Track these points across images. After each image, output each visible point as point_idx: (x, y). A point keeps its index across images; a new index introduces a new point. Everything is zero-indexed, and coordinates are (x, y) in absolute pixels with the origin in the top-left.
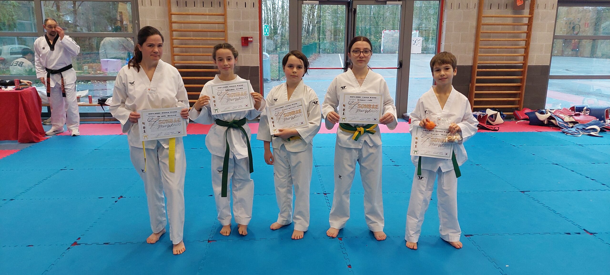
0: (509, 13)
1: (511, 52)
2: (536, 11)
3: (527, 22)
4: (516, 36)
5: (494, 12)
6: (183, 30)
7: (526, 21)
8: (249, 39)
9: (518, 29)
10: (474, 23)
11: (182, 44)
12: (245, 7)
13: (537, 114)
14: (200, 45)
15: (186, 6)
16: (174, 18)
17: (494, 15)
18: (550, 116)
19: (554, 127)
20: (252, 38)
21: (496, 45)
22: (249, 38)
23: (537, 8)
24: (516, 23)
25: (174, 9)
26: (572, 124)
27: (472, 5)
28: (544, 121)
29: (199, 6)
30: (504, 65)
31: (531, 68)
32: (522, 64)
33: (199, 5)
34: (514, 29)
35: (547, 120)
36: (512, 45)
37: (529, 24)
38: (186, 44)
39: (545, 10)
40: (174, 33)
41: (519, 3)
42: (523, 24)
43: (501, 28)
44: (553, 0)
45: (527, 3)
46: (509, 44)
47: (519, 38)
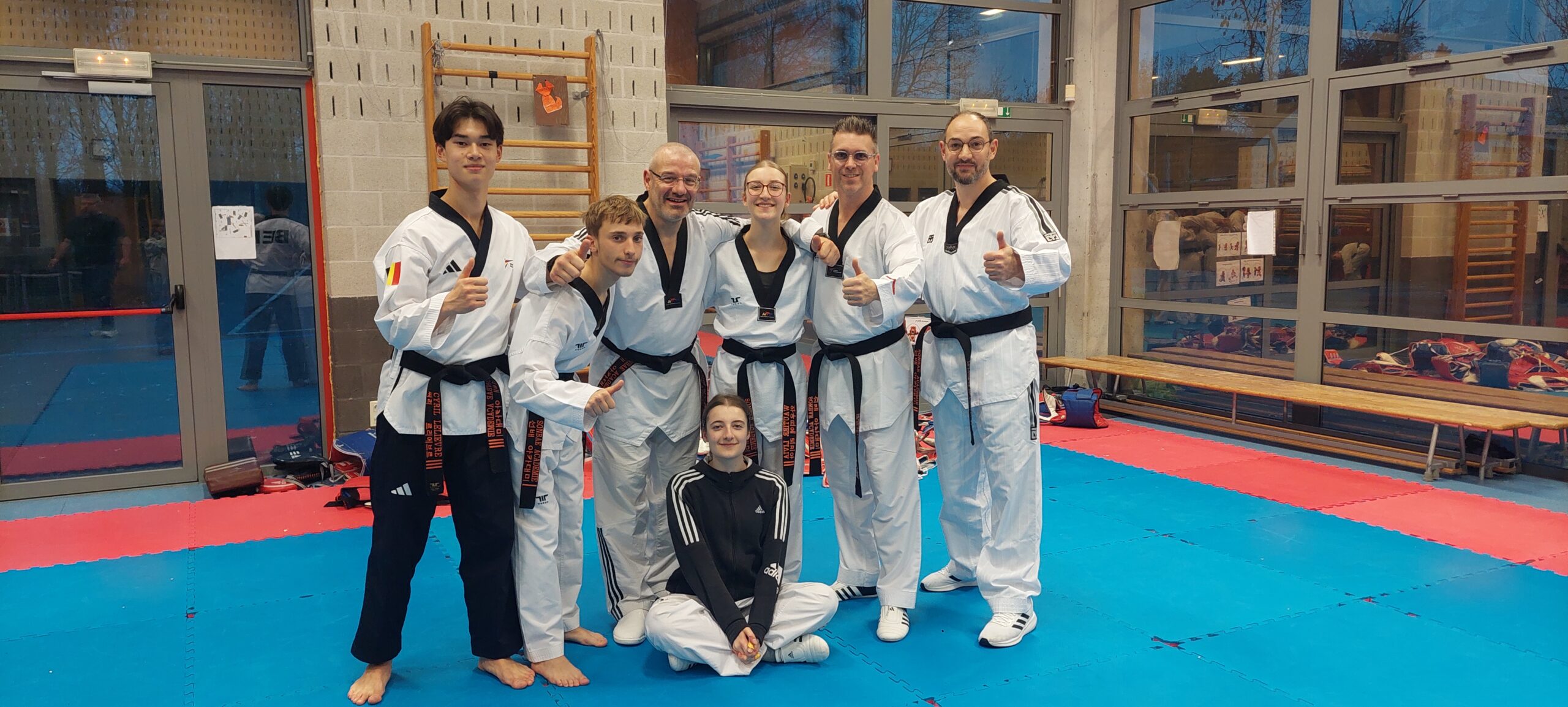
2: (604, 131)
3: (586, 164)
4: (561, 202)
7: (582, 158)
9: (563, 184)
10: (422, 164)
23: (610, 122)
24: (558, 164)
27: (404, 106)
34: (553, 183)
37: (590, 169)
39: (634, 131)
41: (551, 106)
42: (576, 169)
43: (510, 178)
44: (655, 103)
45: (579, 108)
46: (546, 228)
47: (572, 210)
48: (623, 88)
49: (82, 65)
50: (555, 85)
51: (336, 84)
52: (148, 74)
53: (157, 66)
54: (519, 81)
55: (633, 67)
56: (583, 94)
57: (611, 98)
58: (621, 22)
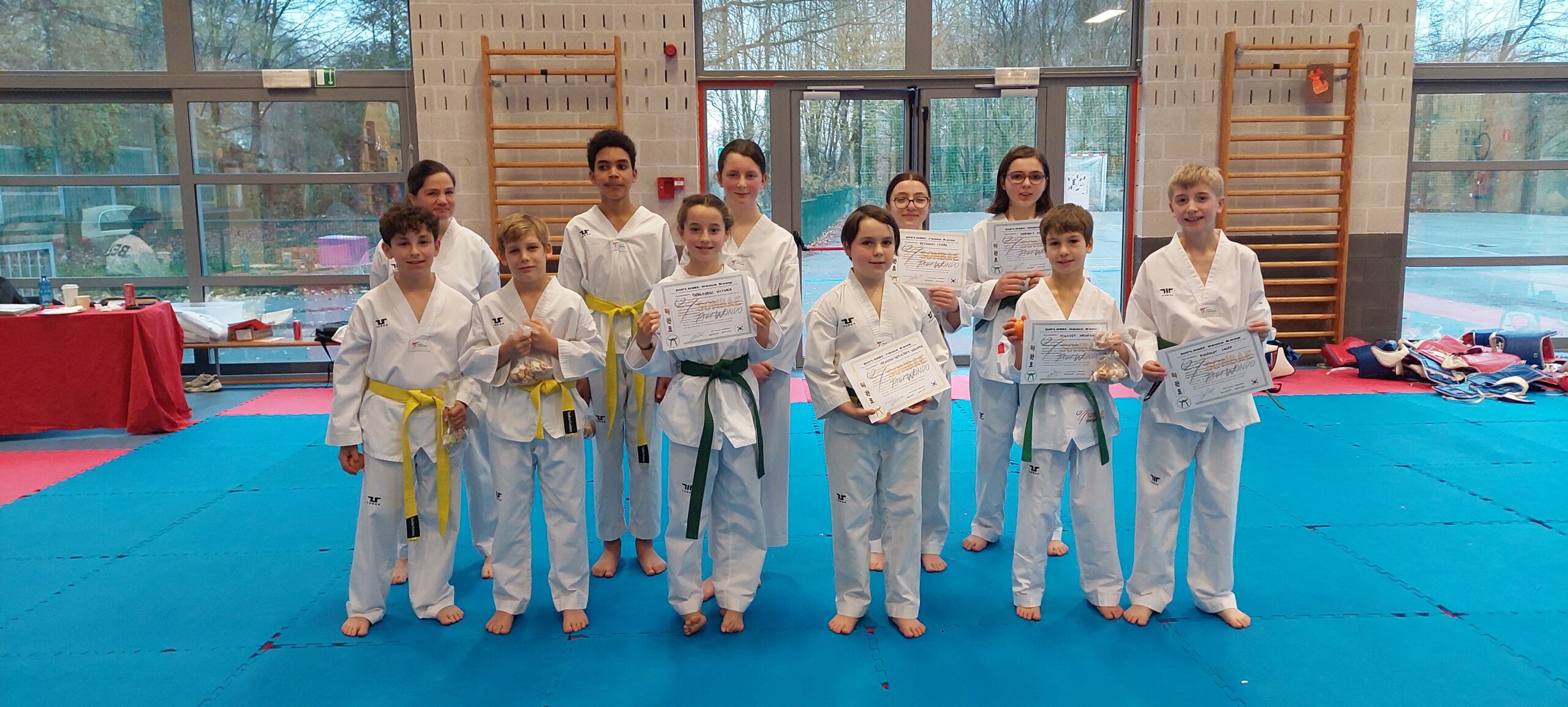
0: (1296, 111)
1: (1308, 204)
2: (1359, 106)
3: (1341, 133)
4: (1318, 164)
5: (1257, 109)
6: (520, 163)
7: (1338, 129)
8: (676, 183)
9: (1320, 150)
10: (1213, 137)
11: (517, 197)
12: (667, 108)
13: (1376, 351)
14: (559, 198)
15: (528, 109)
16: (499, 137)
17: (1260, 117)
18: (1408, 356)
19: (1419, 383)
20: (682, 179)
21: (1271, 187)
22: (676, 179)
23: (1363, 98)
24: (1316, 134)
25: (500, 117)
26: (1462, 373)
27: (1204, 95)
28: (1394, 368)
29: (558, 109)
30: (1291, 234)
31: (1358, 241)
32: (1335, 233)
33: (558, 105)
34: (1311, 150)
35: (1401, 365)
36: (1309, 187)
37: (1345, 136)
38: (526, 197)
39: (1383, 104)
40: (499, 171)
41: (1319, 88)
42: (1332, 137)
43: (1278, 146)
44: (1402, 80)
45: (1340, 87)
46: (1302, 185)
47: (1325, 170)
48: (1376, 69)
49: (999, 79)
50: (1323, 71)
51: (1159, 82)
52: (1037, 83)
53: (1042, 76)
54: (1294, 70)
55: (1386, 52)
56: (1343, 77)
57: (1366, 78)
58: (1379, 15)
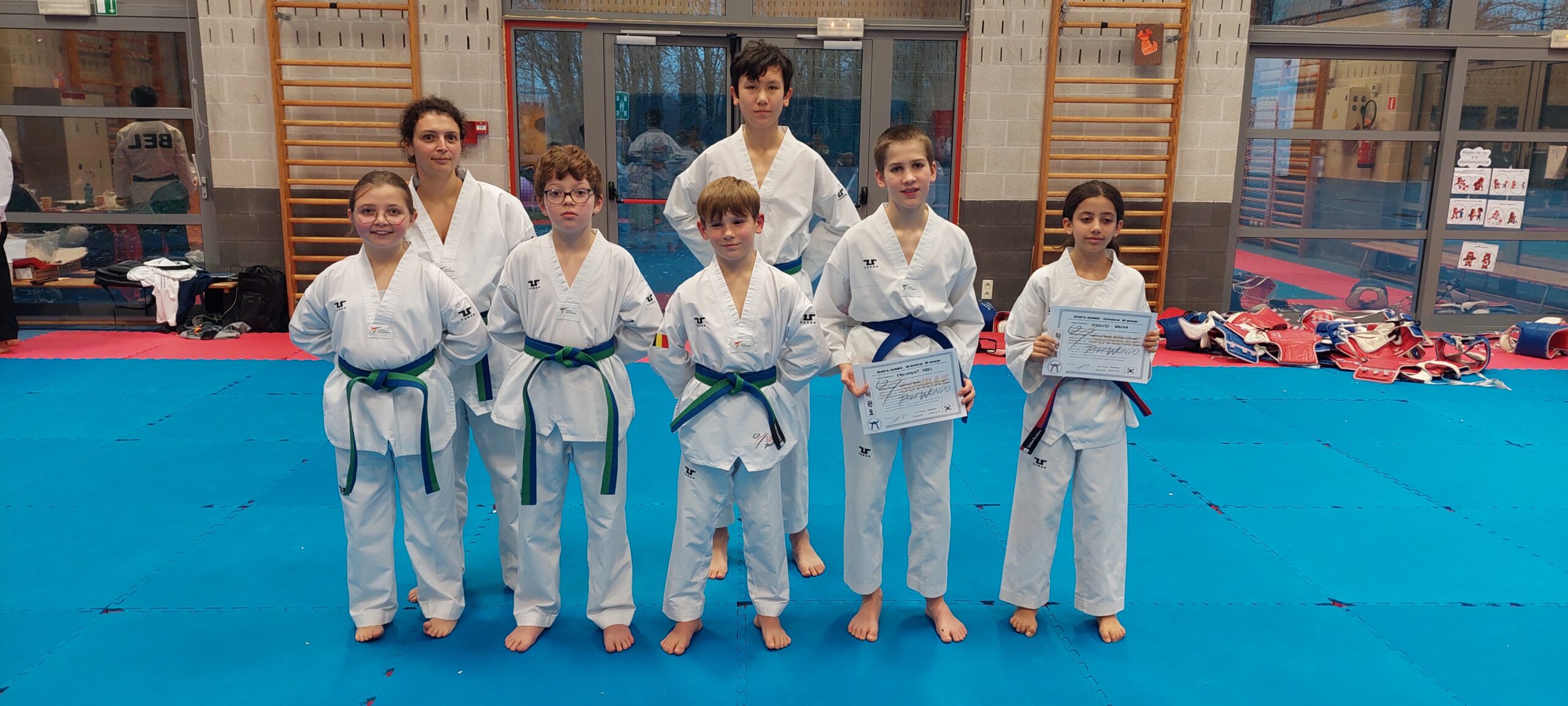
0: (1126, 72)
1: (1135, 170)
2: (1191, 69)
3: (1171, 96)
4: (1147, 129)
5: (1088, 70)
6: (312, 101)
7: (1168, 92)
8: (478, 128)
9: (1149, 114)
10: (1040, 98)
11: (310, 137)
12: (469, 48)
13: (1184, 323)
14: (354, 140)
15: (320, 44)
16: (288, 74)
17: (1088, 78)
18: (1214, 329)
20: (484, 123)
21: (1098, 151)
22: (478, 123)
23: (1195, 61)
24: (1146, 96)
25: (289, 52)
27: (1032, 53)
28: (1198, 341)
29: (351, 45)
31: (1181, 209)
32: (1161, 200)
33: (352, 42)
34: (1140, 113)
35: (1207, 337)
36: (1138, 152)
37: (1174, 101)
38: (319, 137)
39: (1216, 68)
40: (290, 110)
41: (1148, 49)
42: (1163, 101)
43: (1106, 109)
44: (1237, 43)
45: (1171, 49)
46: (1130, 150)
47: (1154, 136)
48: (1211, 31)
49: (822, 30)
50: (1152, 31)
51: (985, 38)
52: (861, 34)
53: (867, 28)
54: (1123, 30)
55: (1221, 13)
56: (1175, 38)
57: (1199, 40)
